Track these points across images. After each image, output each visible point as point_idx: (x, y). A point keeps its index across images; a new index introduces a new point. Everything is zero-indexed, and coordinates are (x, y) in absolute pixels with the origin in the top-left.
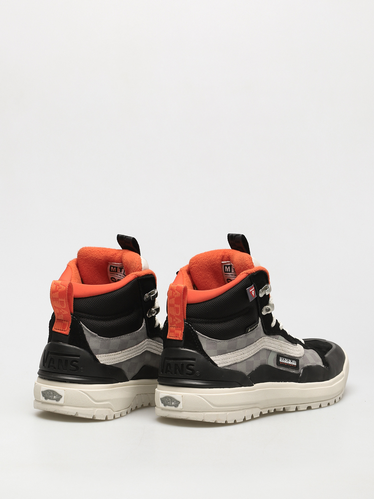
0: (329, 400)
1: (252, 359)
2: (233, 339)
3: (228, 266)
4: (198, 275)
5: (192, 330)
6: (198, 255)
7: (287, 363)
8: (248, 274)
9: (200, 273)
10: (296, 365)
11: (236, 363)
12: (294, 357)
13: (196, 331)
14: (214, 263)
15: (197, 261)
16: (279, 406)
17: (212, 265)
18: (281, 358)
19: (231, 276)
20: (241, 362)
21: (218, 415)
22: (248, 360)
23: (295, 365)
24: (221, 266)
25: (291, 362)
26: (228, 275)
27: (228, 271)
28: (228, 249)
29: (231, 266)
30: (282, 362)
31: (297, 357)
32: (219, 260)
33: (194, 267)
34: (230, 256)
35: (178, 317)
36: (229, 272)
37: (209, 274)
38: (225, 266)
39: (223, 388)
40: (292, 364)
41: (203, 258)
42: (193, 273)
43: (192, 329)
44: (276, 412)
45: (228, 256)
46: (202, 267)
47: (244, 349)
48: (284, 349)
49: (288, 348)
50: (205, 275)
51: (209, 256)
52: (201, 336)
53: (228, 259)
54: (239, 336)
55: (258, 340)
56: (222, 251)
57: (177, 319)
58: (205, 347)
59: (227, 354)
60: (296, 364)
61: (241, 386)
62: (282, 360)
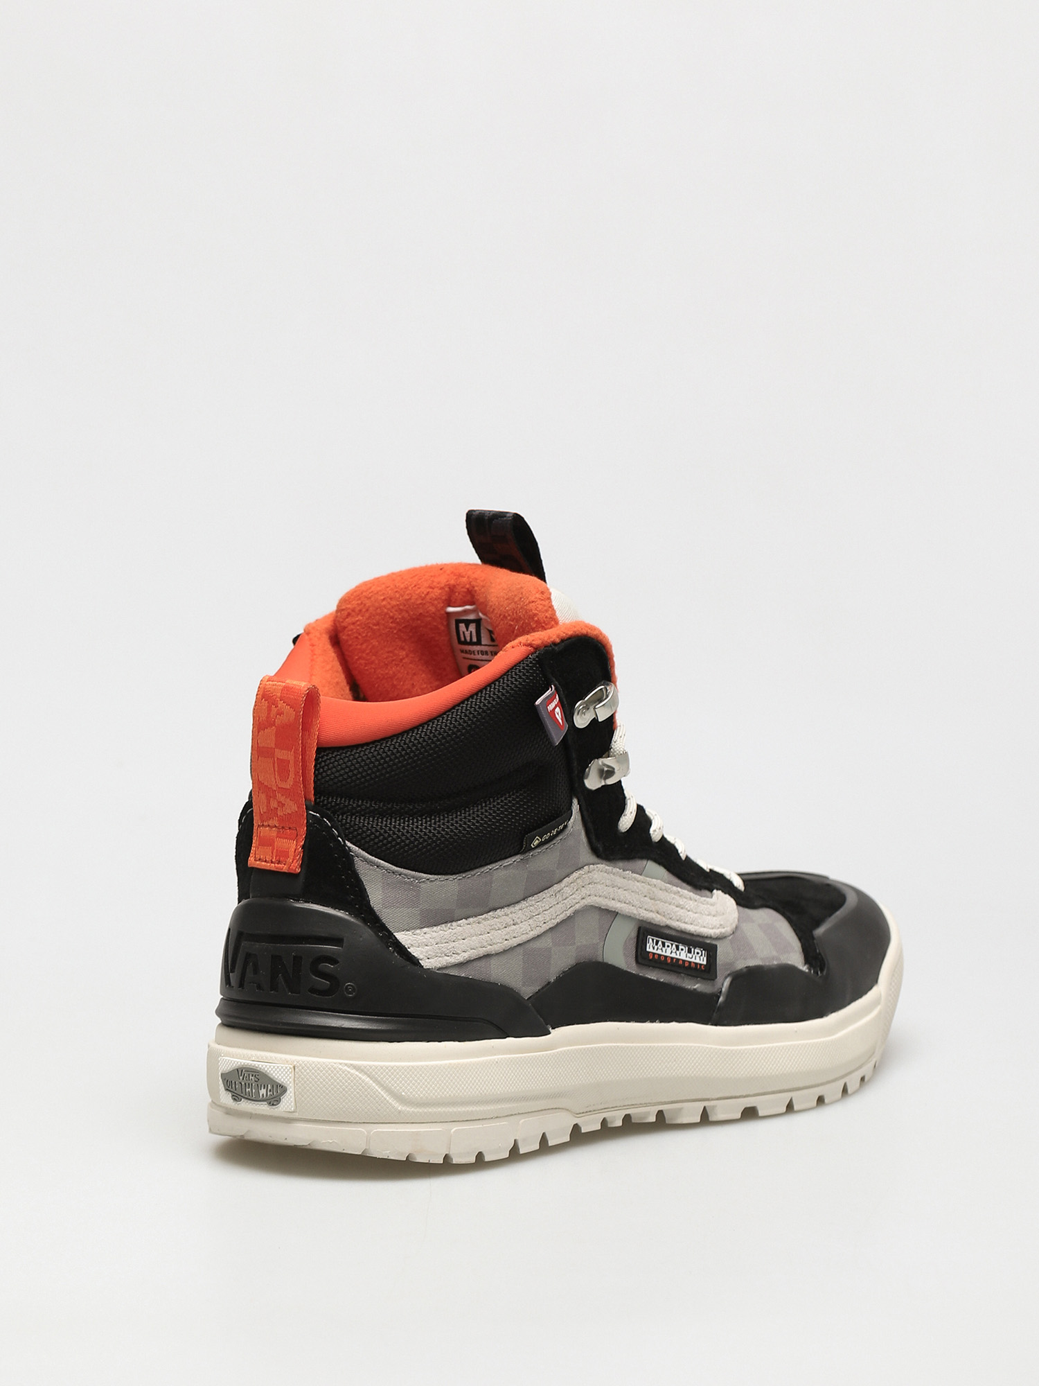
0: (822, 1084)
1: (547, 942)
2: (478, 871)
3: (467, 623)
4: (367, 654)
5: (334, 839)
6: (365, 584)
7: (673, 955)
8: (534, 648)
9: (373, 647)
10: (705, 963)
11: (487, 956)
12: (698, 936)
13: (348, 844)
14: (421, 611)
15: (362, 603)
16: (641, 1105)
17: (413, 620)
18: (650, 940)
19: (480, 657)
20: (505, 952)
21: (417, 1133)
22: (532, 945)
23: (701, 962)
24: (445, 623)
25: (690, 951)
26: (470, 652)
27: (468, 639)
28: (470, 564)
29: (478, 622)
30: (655, 951)
31: (711, 938)
32: (436, 602)
33: (354, 624)
34: (476, 588)
35: (284, 791)
36: (471, 643)
37: (402, 648)
38: (458, 622)
39: (437, 1043)
40: (693, 960)
41: (381, 593)
42: (350, 645)
43: (333, 834)
44: (630, 1127)
45: (468, 589)
46: (378, 624)
47: (518, 907)
48: (661, 906)
49: (677, 903)
50: (388, 652)
51: (402, 586)
52: (366, 860)
53: (469, 597)
54: (500, 863)
55: (568, 876)
56: (448, 572)
57: (282, 799)
58: (377, 896)
59: (454, 924)
60: (705, 959)
61: (504, 1035)
62: (656, 947)
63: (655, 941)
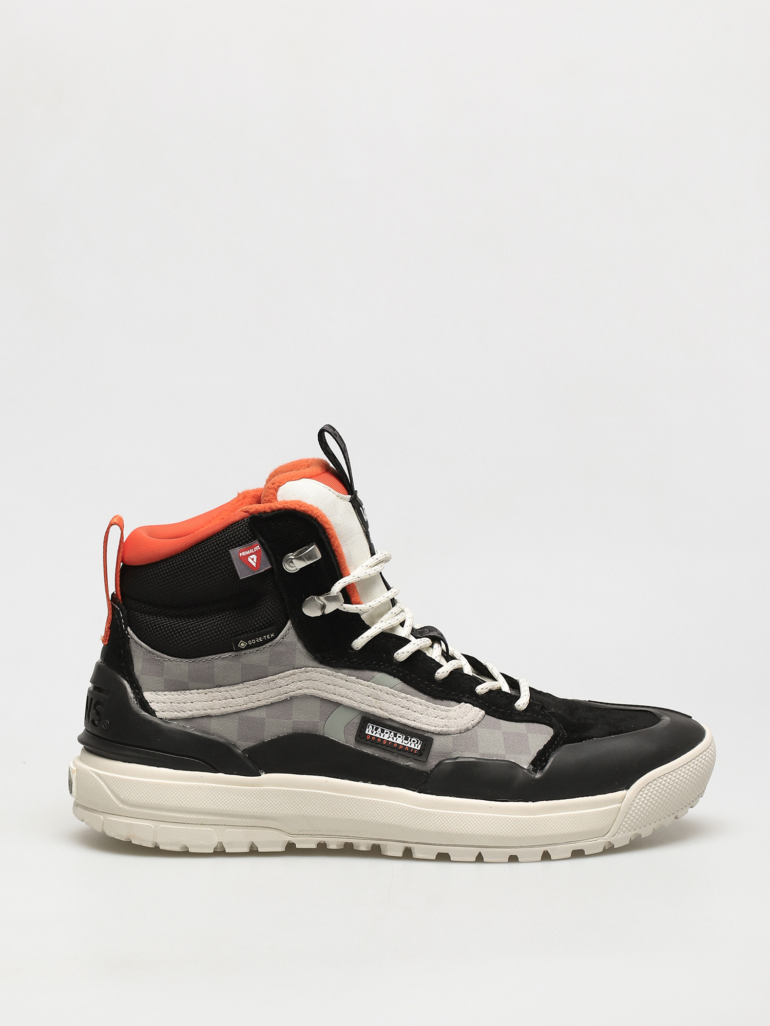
1: (262, 714)
2: (201, 659)
7: (390, 739)
8: (250, 514)
11: (209, 716)
12: (418, 729)
13: (129, 627)
16: (357, 838)
18: (371, 727)
20: (223, 715)
22: (247, 714)
25: (406, 739)
30: (373, 734)
31: (430, 732)
40: (408, 745)
44: (348, 850)
48: (385, 705)
49: (402, 705)
52: (137, 643)
54: (219, 655)
58: (139, 667)
59: (188, 692)
60: (420, 746)
61: (216, 771)
62: (375, 732)
63: (375, 728)
